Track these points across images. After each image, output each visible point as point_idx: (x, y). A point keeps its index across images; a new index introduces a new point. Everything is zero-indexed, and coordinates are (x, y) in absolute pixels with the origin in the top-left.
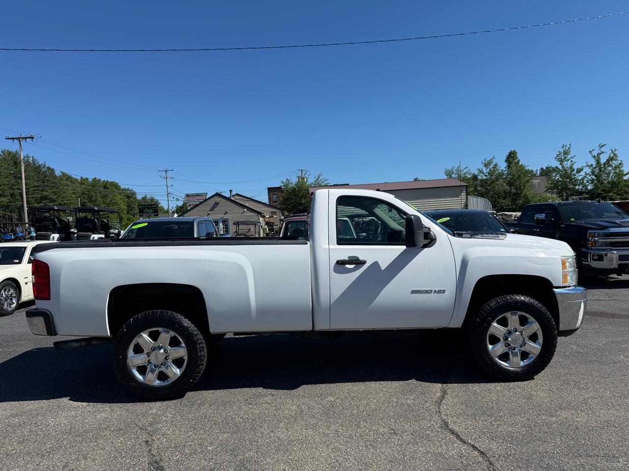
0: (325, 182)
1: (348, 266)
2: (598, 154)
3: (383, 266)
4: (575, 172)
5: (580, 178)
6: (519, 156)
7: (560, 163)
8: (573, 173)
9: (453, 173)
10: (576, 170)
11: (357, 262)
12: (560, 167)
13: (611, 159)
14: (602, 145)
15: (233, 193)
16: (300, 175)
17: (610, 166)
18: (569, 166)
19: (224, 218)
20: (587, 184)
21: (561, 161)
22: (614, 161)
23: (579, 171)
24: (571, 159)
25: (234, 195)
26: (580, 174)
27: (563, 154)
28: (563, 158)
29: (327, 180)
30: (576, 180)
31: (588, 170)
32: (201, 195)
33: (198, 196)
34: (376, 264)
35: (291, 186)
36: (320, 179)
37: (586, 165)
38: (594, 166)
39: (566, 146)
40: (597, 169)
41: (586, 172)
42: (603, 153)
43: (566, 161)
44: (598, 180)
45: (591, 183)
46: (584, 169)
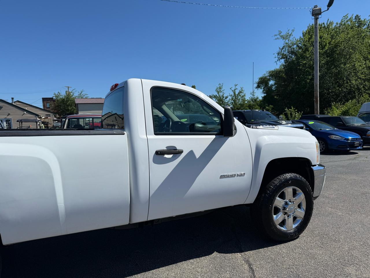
0: (85, 96)
1: (166, 156)
2: (234, 90)
3: (198, 155)
4: (225, 98)
5: (227, 101)
8: (224, 99)
10: (225, 97)
11: (175, 152)
12: (218, 95)
13: (240, 92)
14: (236, 85)
15: (15, 100)
16: (67, 90)
17: (240, 96)
18: (222, 95)
19: (7, 118)
20: (230, 105)
21: (218, 92)
22: (242, 93)
23: (226, 98)
24: (223, 91)
25: (15, 102)
26: (227, 99)
27: (218, 89)
29: (87, 95)
31: (230, 97)
34: (191, 153)
35: (61, 97)
36: (82, 94)
37: (229, 95)
38: (233, 96)
39: (221, 84)
40: (234, 98)
41: (230, 99)
42: (237, 89)
43: (220, 92)
44: (234, 103)
45: (232, 104)
46: (229, 97)
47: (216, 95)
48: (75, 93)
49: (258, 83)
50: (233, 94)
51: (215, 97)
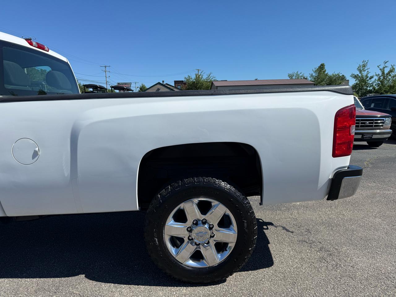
0: (214, 78)
2: (383, 68)
4: (369, 78)
5: (371, 82)
6: (326, 68)
7: (359, 72)
8: (367, 79)
9: (294, 76)
10: (369, 77)
12: (360, 75)
13: (391, 71)
14: (386, 61)
16: (197, 73)
17: (390, 75)
18: (365, 75)
20: (375, 86)
21: (360, 72)
22: (392, 73)
24: (367, 70)
26: (372, 80)
27: (362, 67)
28: (362, 69)
30: (368, 84)
31: (376, 78)
32: (127, 84)
33: (126, 84)
35: (192, 80)
36: (210, 76)
37: (375, 74)
38: (380, 75)
39: (365, 61)
40: (382, 78)
41: (375, 80)
42: (386, 67)
43: (363, 71)
44: (382, 84)
45: (378, 86)
46: (374, 77)
47: (357, 75)
48: (203, 75)
50: (381, 74)
51: (356, 77)
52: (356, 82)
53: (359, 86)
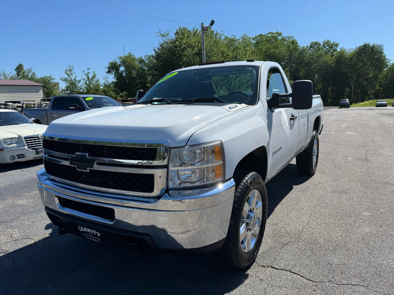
5: (79, 86)
7: (68, 76)
10: (77, 81)
12: (69, 78)
13: (94, 77)
14: (89, 68)
17: (94, 80)
18: (74, 78)
23: (79, 81)
24: (75, 74)
26: (80, 83)
27: (68, 71)
28: (69, 73)
37: (82, 79)
38: (86, 80)
39: (71, 66)
40: (88, 82)
41: (83, 83)
42: (89, 73)
43: (71, 75)
44: (89, 88)
46: (81, 81)
49: (108, 68)
50: (86, 78)
51: (65, 80)
52: (67, 85)
53: (71, 89)
